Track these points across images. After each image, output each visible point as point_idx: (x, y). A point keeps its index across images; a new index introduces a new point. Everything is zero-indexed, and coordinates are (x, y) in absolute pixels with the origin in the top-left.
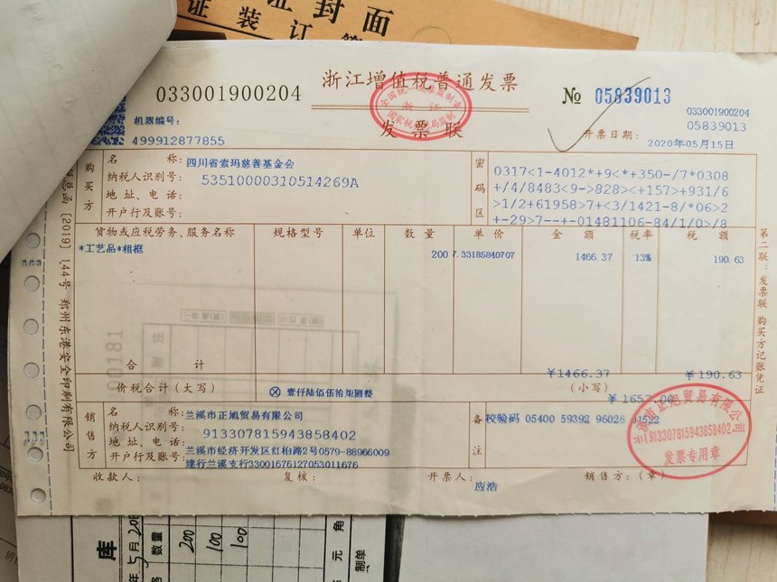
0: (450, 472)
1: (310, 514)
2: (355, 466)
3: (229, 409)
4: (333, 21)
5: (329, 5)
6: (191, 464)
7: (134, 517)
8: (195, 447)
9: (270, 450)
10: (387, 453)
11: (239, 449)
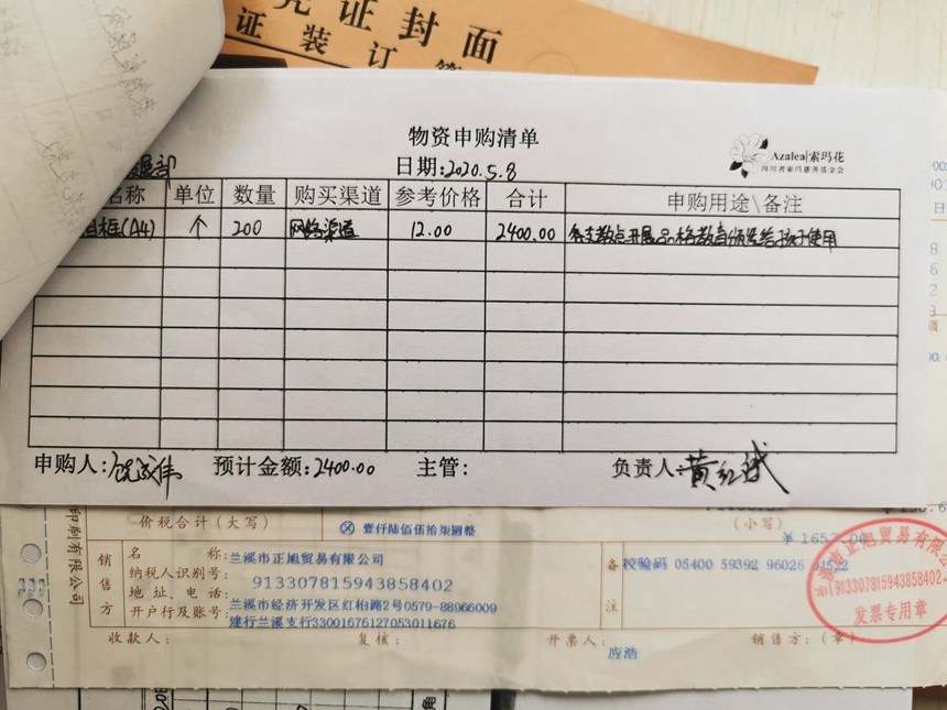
0: (577, 634)
1: (392, 688)
2: (451, 626)
3: (287, 550)
4: (424, 43)
5: (419, 23)
6: (236, 623)
7: (161, 690)
8: (242, 600)
9: (340, 605)
10: (493, 609)
11: (300, 603)
